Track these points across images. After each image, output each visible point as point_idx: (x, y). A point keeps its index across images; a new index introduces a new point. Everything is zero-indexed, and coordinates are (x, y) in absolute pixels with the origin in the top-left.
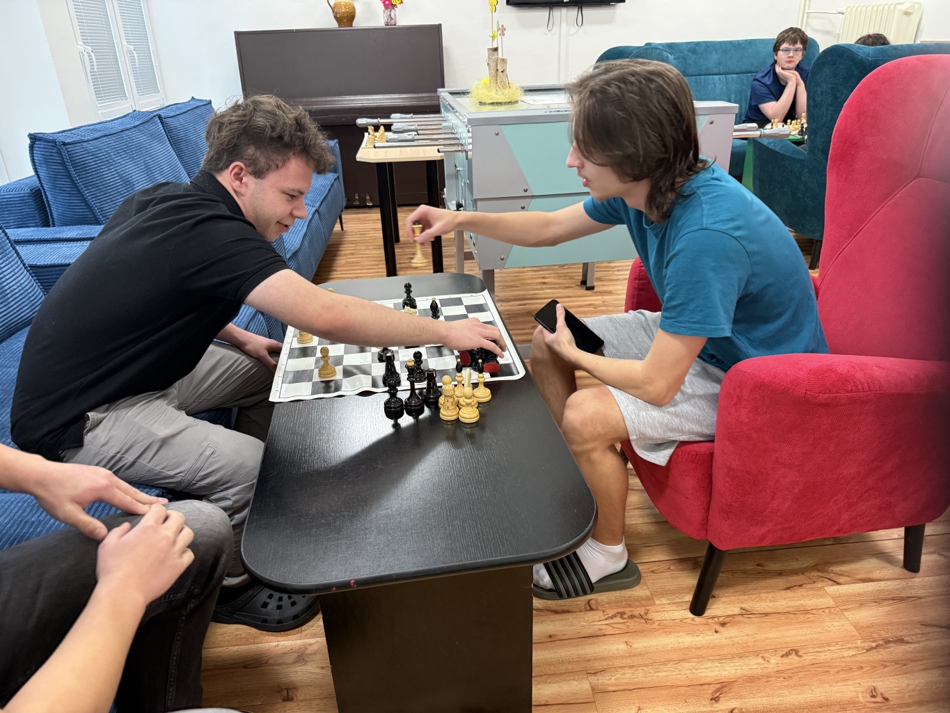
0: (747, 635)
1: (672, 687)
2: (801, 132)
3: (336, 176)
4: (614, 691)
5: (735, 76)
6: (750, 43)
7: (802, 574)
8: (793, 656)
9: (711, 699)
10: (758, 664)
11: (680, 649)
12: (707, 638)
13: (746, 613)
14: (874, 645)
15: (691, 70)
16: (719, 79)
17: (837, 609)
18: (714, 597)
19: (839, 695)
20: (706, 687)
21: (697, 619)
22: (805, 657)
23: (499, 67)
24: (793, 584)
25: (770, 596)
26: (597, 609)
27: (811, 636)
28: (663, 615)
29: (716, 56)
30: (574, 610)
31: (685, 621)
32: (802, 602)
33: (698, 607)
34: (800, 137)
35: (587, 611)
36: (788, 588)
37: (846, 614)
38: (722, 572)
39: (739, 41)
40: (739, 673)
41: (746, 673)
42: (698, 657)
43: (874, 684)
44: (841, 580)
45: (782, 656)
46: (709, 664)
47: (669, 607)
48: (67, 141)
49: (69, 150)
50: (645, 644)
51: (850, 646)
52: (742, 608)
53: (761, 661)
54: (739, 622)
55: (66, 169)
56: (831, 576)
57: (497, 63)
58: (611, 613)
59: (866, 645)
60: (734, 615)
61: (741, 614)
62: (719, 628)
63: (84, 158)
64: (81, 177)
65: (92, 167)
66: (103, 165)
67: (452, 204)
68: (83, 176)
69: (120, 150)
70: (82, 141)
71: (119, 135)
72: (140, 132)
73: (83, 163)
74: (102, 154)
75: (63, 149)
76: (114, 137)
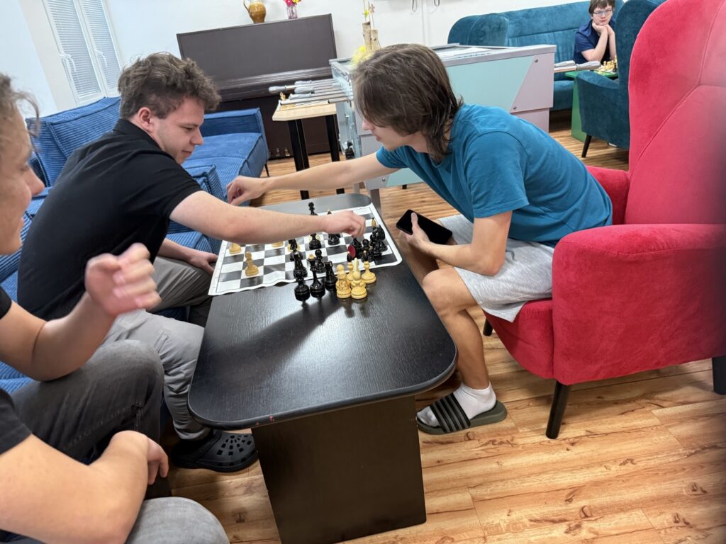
0: (592, 451)
1: (535, 493)
2: (615, 70)
3: (260, 135)
4: (490, 499)
5: (560, 32)
6: (570, 6)
7: (634, 402)
8: (629, 464)
9: (566, 501)
10: (602, 472)
11: (539, 465)
12: (561, 455)
14: (693, 451)
15: (526, 31)
16: (549, 36)
17: (663, 426)
18: (564, 424)
19: (667, 491)
20: (562, 491)
21: (553, 441)
22: (639, 464)
23: (372, 37)
24: (626, 410)
25: (609, 420)
26: (474, 439)
27: (643, 448)
28: (525, 440)
29: (545, 19)
30: (456, 441)
31: (543, 443)
32: (635, 423)
33: (552, 432)
34: (614, 73)
35: (466, 441)
36: (622, 414)
37: (670, 429)
38: (570, 405)
39: (561, 5)
40: (587, 479)
41: (592, 479)
42: (554, 470)
43: (694, 481)
44: (665, 404)
45: (621, 465)
46: (563, 474)
47: (528, 434)
48: (54, 122)
50: (513, 463)
51: (674, 453)
52: (587, 431)
53: (604, 469)
54: (586, 441)
55: (55, 143)
56: (657, 402)
57: (370, 33)
58: (485, 441)
59: (687, 452)
60: (581, 436)
61: (587, 435)
62: (570, 447)
63: (68, 133)
64: (66, 148)
65: (74, 140)
66: (82, 138)
67: (345, 144)
68: (68, 147)
69: (94, 126)
70: (66, 121)
71: (93, 116)
72: (109, 112)
73: (67, 137)
74: (81, 130)
75: (51, 128)
76: (90, 117)
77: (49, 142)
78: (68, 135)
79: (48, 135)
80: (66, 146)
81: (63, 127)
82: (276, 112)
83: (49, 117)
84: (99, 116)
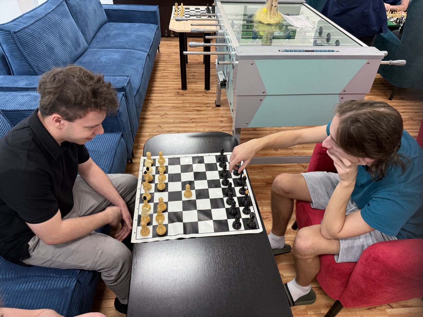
3: (157, 26)
36: (369, 309)
44: (394, 305)
48: (16, 31)
49: (18, 35)
55: (18, 46)
63: (26, 39)
64: (25, 50)
65: (31, 44)
66: (37, 41)
67: (220, 74)
68: (27, 49)
69: (45, 29)
70: (25, 28)
71: (44, 18)
72: (56, 13)
73: (26, 42)
74: (36, 35)
75: (14, 36)
76: (42, 20)
77: (13, 45)
78: (26, 40)
79: (12, 41)
80: (25, 48)
81: (22, 33)
82: (171, 20)
83: (10, 23)
84: (49, 18)
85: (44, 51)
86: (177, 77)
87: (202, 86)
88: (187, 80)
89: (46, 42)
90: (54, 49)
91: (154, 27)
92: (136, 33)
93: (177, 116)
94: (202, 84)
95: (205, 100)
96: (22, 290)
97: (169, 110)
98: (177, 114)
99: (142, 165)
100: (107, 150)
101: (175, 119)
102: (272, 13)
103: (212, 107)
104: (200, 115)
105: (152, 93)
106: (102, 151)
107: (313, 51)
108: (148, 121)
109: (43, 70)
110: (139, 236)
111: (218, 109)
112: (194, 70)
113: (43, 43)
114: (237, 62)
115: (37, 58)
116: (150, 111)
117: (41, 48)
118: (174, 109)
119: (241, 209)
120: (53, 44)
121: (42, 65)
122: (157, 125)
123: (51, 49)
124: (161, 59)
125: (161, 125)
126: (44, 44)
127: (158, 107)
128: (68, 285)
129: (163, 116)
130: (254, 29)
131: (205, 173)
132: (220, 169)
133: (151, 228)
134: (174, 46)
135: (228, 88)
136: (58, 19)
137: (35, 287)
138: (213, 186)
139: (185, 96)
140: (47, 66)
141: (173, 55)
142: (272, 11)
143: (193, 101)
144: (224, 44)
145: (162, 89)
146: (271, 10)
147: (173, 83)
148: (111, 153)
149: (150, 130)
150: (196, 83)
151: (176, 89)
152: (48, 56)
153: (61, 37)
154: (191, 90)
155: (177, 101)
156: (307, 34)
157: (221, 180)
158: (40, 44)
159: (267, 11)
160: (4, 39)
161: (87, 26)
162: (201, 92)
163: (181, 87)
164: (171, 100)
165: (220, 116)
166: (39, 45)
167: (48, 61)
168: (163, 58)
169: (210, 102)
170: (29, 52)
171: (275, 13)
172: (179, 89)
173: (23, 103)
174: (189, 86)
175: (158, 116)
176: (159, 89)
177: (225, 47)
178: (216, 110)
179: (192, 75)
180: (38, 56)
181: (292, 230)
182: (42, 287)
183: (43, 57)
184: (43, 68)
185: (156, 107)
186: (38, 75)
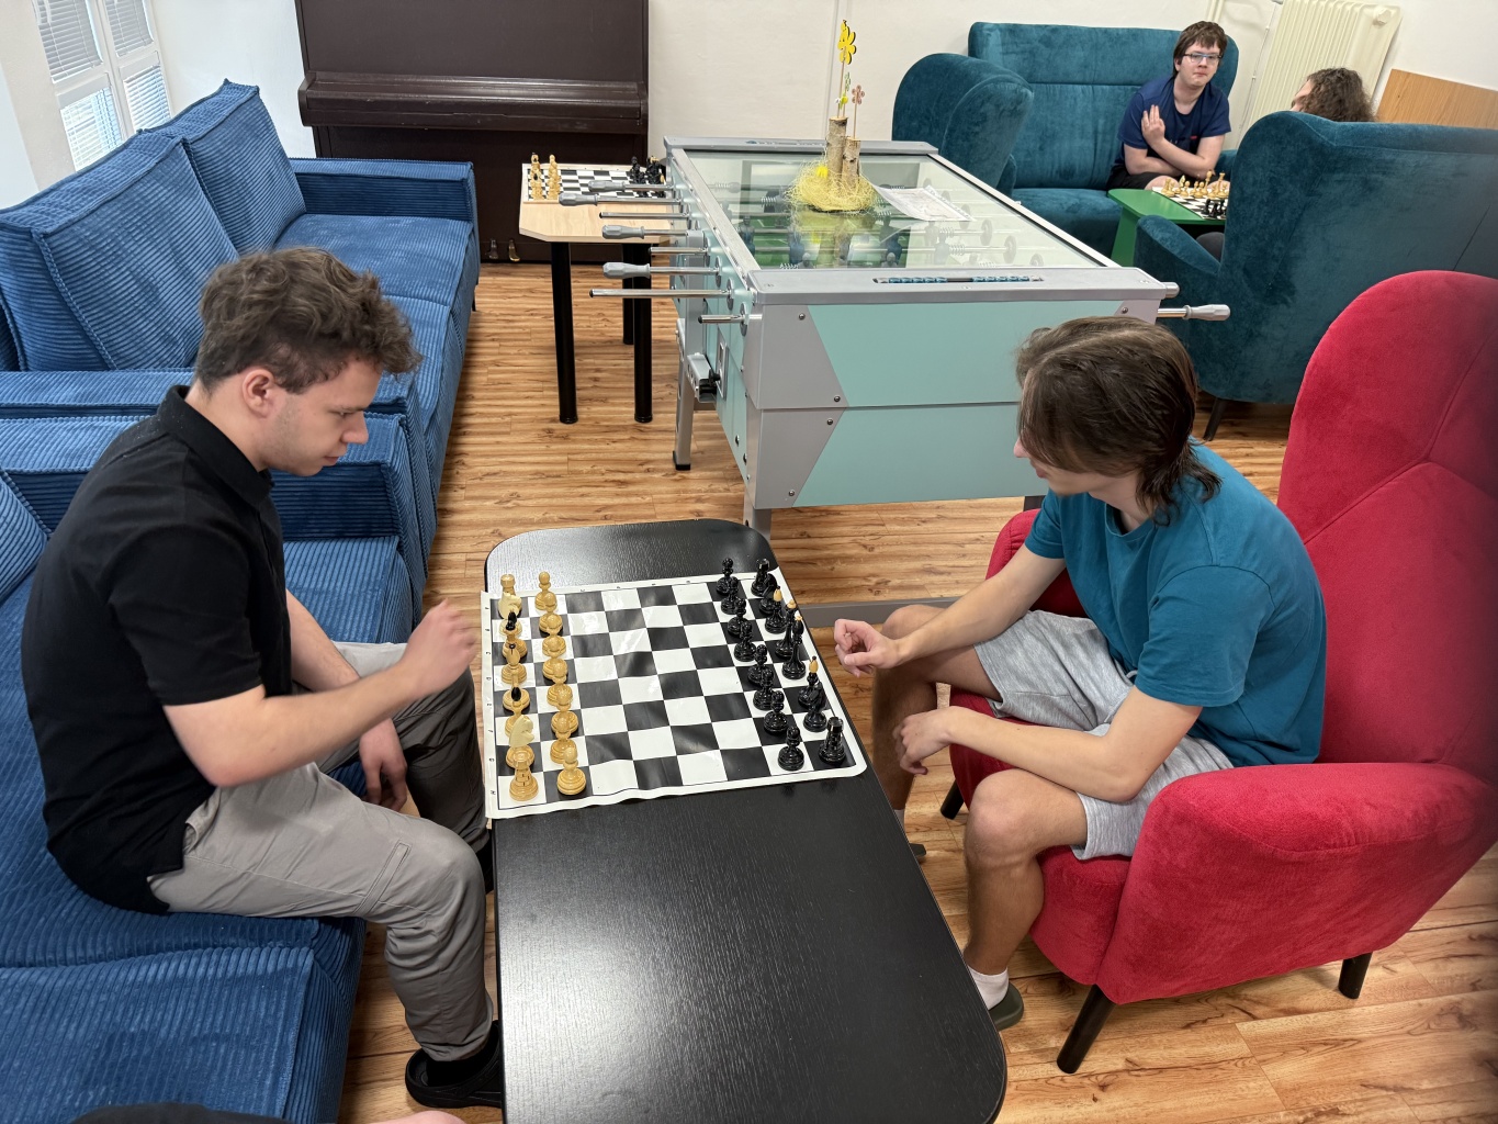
0: (1136, 1105)
3: (469, 226)
5: (1107, 87)
6: (1135, 34)
7: (1206, 1001)
12: (1083, 1109)
13: (1133, 1068)
14: (1301, 1118)
15: (1042, 73)
16: (1083, 92)
17: (1253, 1061)
21: (1069, 1078)
24: (1195, 1019)
25: (1165, 1038)
27: (1220, 1106)
28: (1021, 1072)
29: (1082, 54)
31: (1052, 1081)
32: (1207, 1049)
33: (1069, 1060)
36: (1188, 1026)
37: (1265, 1068)
39: (1117, 29)
44: (1259, 1011)
47: (1029, 1059)
48: (49, 230)
49: (55, 245)
51: (1270, 1120)
52: (1127, 1060)
54: (1124, 1084)
55: (50, 278)
56: (1244, 1005)
59: (1292, 1119)
60: (1117, 1071)
61: (1128, 1071)
62: (1100, 1094)
63: (78, 256)
64: (74, 290)
65: (92, 271)
66: (109, 263)
67: (696, 359)
68: (79, 289)
69: (131, 227)
70: (73, 223)
71: (127, 196)
72: (158, 181)
73: (77, 266)
74: (104, 244)
75: (43, 246)
76: (119, 202)
77: (35, 276)
78: (78, 259)
79: (35, 260)
80: (74, 285)
81: (67, 239)
82: (522, 206)
83: (26, 209)
84: (138, 195)
85: (130, 294)
86: (540, 385)
87: (624, 409)
88: (579, 394)
89: (134, 267)
90: (158, 289)
91: (461, 229)
92: (403, 246)
93: (554, 501)
94: (626, 404)
95: (639, 450)
96: (149, 980)
97: (525, 485)
98: (552, 496)
99: (486, 614)
100: (358, 588)
101: (545, 510)
102: (843, 179)
103: (662, 470)
104: (628, 495)
105: (464, 434)
106: (344, 590)
107: (971, 280)
108: (456, 518)
109: (127, 353)
110: (507, 800)
111: (684, 478)
112: (594, 364)
113: (127, 270)
114: (759, 317)
115: (108, 316)
116: (462, 488)
117: (121, 284)
118: (540, 481)
119: (800, 718)
120: (155, 275)
121: (124, 337)
122: (490, 531)
123: (149, 289)
124: (481, 330)
125: (502, 529)
126: (128, 273)
127: (488, 474)
128: (290, 965)
129: (508, 501)
130: (790, 229)
131: (680, 630)
132: (725, 618)
133: (539, 777)
134: (520, 291)
135: (725, 398)
136: (167, 199)
137: (191, 971)
138: (709, 662)
139: (574, 441)
140: (138, 341)
141: (523, 317)
142: (844, 174)
143: (601, 456)
144: (709, 270)
145: (494, 420)
146: (841, 171)
147: (530, 402)
148: (372, 597)
149: (467, 547)
150: (604, 400)
151: (542, 420)
152: (141, 311)
153: (176, 252)
154: (591, 423)
155: (552, 456)
156: (949, 241)
157: (732, 647)
158: (118, 274)
159: (829, 175)
160: (10, 254)
161: (248, 223)
162: (624, 428)
163: (557, 416)
164: (530, 455)
165: (691, 498)
166: (114, 276)
167: (142, 326)
168: (487, 328)
169: (657, 456)
170: (84, 298)
171: (853, 181)
172: (553, 421)
173: (78, 450)
174: (582, 411)
175: (488, 503)
176: (486, 420)
177: (713, 279)
178: (676, 480)
179: (590, 378)
180: (111, 309)
181: (944, 819)
182: (211, 971)
183: (125, 312)
184: (126, 348)
185: (480, 475)
186: (108, 369)
